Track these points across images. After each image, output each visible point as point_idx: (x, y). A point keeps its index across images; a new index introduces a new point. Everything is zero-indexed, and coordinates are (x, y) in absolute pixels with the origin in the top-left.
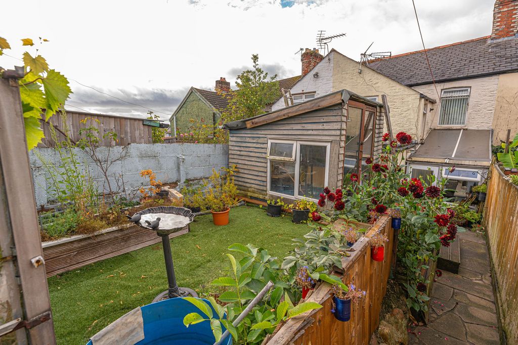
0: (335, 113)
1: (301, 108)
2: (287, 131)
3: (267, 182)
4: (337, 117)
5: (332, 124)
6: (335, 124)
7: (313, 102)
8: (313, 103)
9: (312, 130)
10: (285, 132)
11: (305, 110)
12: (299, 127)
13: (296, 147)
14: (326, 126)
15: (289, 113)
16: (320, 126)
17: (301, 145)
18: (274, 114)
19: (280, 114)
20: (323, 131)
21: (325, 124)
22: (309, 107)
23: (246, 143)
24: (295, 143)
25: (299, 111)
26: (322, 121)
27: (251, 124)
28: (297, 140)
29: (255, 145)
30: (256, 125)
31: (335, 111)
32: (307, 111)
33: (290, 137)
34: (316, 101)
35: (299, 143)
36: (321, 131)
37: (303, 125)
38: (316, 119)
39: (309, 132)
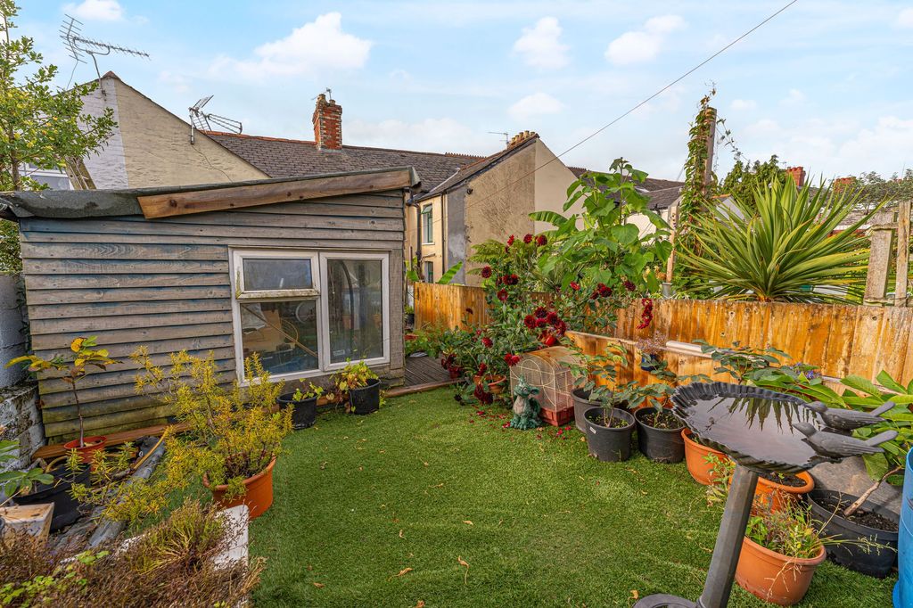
0: (391, 202)
1: (333, 186)
2: (291, 231)
3: (234, 358)
4: (395, 211)
5: (389, 222)
6: (393, 221)
7: (360, 176)
8: (359, 179)
9: (352, 230)
10: (285, 233)
11: (343, 189)
12: (321, 223)
13: (318, 266)
14: (379, 225)
15: (304, 190)
16: (368, 225)
17: (329, 261)
18: (259, 187)
19: (278, 191)
20: (374, 233)
21: (375, 221)
22: (352, 185)
23: (132, 264)
24: (314, 257)
25: (329, 189)
26: (372, 215)
27: (166, 205)
28: (319, 251)
29: (176, 268)
30: (190, 211)
31: (391, 200)
32: (347, 192)
33: (298, 244)
34: (365, 176)
35: (324, 256)
36: (369, 234)
37: (332, 220)
38: (360, 211)
39: (347, 235)
